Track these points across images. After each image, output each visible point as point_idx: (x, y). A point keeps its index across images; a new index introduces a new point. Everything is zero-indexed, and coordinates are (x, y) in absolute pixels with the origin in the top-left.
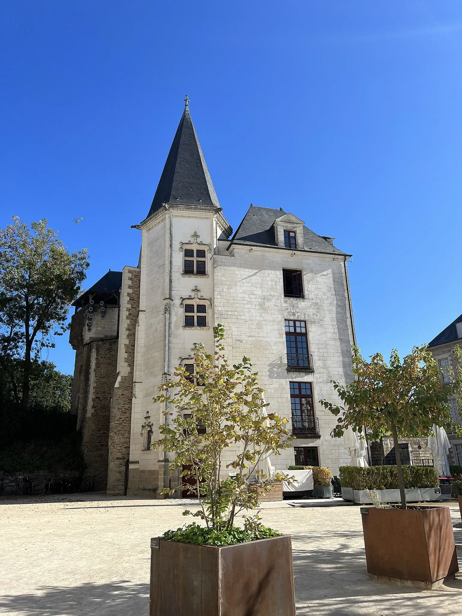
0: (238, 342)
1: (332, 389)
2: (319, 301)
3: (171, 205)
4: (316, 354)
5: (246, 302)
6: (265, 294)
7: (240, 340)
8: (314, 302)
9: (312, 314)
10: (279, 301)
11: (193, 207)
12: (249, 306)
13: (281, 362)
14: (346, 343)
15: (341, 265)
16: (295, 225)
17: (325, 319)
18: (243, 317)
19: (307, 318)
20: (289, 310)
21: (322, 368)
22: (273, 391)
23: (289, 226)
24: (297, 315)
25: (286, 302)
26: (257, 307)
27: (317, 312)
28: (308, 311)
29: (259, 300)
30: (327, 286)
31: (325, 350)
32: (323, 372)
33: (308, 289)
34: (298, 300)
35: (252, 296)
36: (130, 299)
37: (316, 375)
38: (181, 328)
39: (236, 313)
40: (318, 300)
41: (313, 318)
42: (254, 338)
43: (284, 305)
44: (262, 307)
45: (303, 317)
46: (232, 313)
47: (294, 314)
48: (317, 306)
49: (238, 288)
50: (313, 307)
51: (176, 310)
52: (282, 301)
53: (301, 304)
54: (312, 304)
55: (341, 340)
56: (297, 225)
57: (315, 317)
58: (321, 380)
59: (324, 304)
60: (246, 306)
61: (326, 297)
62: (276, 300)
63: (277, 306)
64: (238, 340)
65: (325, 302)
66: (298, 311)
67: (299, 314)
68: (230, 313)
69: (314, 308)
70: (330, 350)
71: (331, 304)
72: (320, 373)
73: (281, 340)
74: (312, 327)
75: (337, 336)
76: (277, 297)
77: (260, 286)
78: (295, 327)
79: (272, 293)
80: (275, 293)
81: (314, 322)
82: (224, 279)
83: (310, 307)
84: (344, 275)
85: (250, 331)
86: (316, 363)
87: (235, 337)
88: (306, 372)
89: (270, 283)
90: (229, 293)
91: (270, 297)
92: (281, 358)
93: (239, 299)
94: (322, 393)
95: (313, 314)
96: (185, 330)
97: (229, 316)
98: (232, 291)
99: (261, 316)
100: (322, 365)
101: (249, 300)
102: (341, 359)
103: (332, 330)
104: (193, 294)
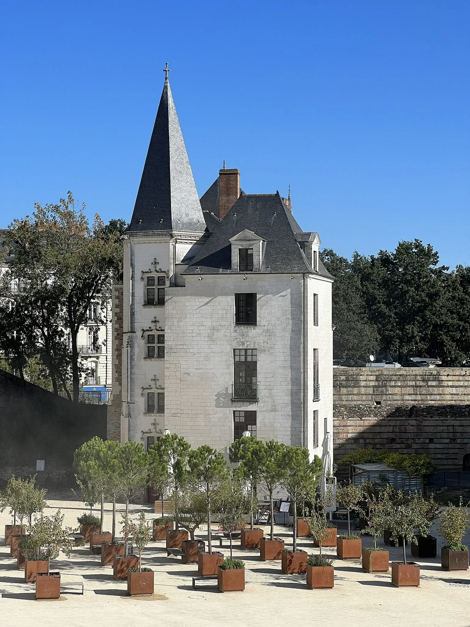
0: (186, 375)
1: (275, 418)
2: (271, 328)
3: (131, 234)
4: (262, 383)
5: (194, 335)
6: (215, 324)
7: (188, 373)
8: (266, 328)
9: (262, 342)
10: (229, 331)
11: (151, 233)
12: (198, 338)
13: (227, 392)
14: (295, 371)
15: (300, 284)
16: (252, 242)
17: (276, 347)
18: (191, 351)
19: (257, 346)
20: (238, 340)
21: (267, 397)
22: (216, 420)
23: (245, 245)
24: (246, 344)
25: (235, 331)
26: (206, 339)
27: (268, 339)
28: (259, 339)
29: (209, 331)
30: (282, 310)
31: (273, 379)
32: (268, 401)
33: (260, 315)
34: (249, 328)
35: (200, 328)
36: (118, 319)
37: (260, 404)
38: (143, 360)
39: (185, 347)
40: (270, 326)
41: (263, 347)
42: (201, 371)
43: (234, 334)
44: (211, 338)
45: (253, 345)
46: (182, 347)
47: (243, 344)
48: (269, 333)
49: (188, 320)
50: (264, 334)
51: (138, 342)
52: (232, 331)
53: (252, 332)
54: (263, 331)
55: (292, 367)
56: (254, 242)
57: (266, 345)
58: (265, 409)
59: (276, 331)
60: (195, 339)
61: (279, 322)
62: (226, 330)
63: (226, 336)
64: (186, 373)
65: (278, 327)
66: (248, 340)
67: (248, 343)
68: (179, 347)
69: (265, 336)
70: (277, 378)
71: (284, 329)
72: (264, 402)
73: (227, 371)
74: (261, 355)
75: (288, 364)
76: (226, 326)
77: (210, 317)
78: (246, 355)
79: (222, 323)
80: (225, 323)
81: (264, 351)
82: (174, 312)
83: (262, 334)
84: (302, 295)
85: (198, 363)
86: (262, 392)
87: (183, 371)
88: (250, 402)
89: (220, 312)
90: (179, 326)
91: (219, 327)
92: (227, 388)
93: (188, 331)
94: (264, 421)
95: (264, 343)
96: (146, 362)
97: (178, 350)
98: (182, 324)
99: (210, 348)
100: (267, 395)
101: (199, 332)
102: (290, 387)
103: (283, 358)
104: (152, 326)
